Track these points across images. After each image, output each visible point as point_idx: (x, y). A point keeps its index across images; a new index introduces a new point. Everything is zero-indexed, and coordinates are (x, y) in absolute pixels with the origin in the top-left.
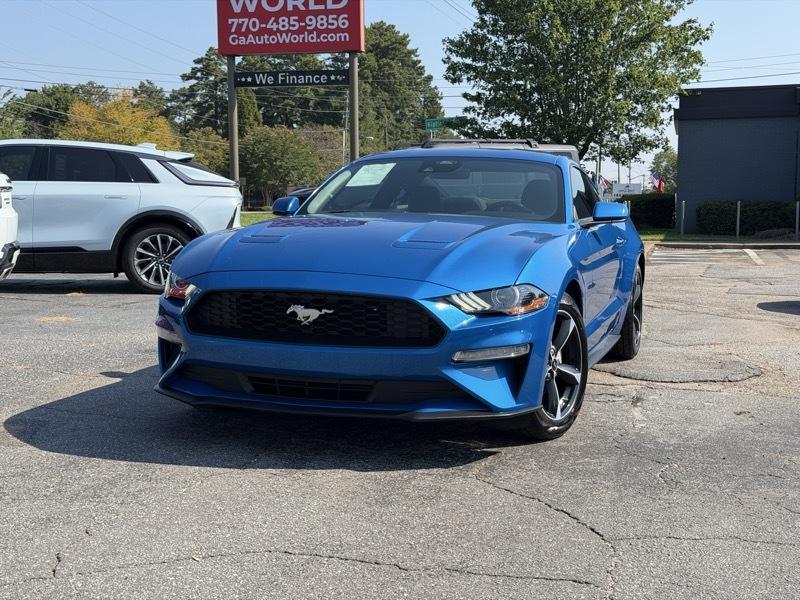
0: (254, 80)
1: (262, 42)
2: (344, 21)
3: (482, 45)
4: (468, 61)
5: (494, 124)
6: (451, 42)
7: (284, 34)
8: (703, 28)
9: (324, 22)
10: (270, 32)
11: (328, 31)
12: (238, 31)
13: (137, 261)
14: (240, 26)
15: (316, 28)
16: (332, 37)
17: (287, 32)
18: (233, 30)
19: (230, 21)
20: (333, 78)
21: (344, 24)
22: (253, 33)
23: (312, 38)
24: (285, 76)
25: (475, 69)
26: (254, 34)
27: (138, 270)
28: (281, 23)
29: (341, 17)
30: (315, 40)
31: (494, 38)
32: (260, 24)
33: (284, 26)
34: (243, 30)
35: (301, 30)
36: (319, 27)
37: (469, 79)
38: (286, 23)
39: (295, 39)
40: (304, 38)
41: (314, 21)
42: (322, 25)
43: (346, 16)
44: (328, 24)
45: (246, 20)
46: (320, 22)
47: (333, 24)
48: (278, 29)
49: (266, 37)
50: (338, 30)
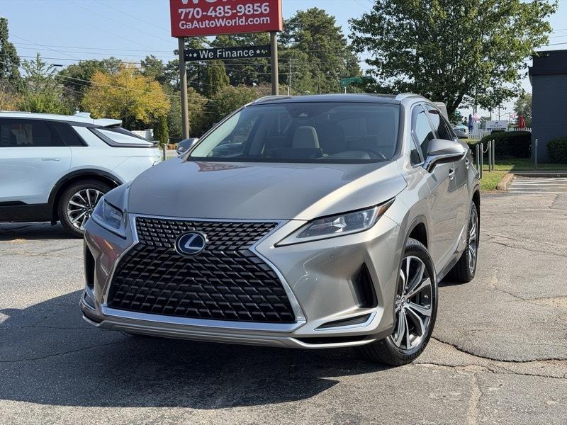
0: (199, 56)
1: (204, 26)
2: (266, 8)
3: (379, 23)
4: (369, 35)
5: (389, 82)
6: (355, 21)
7: (221, 20)
8: (550, 4)
9: (251, 9)
10: (210, 18)
11: (253, 16)
12: (186, 18)
13: (69, 212)
14: (187, 14)
15: (245, 14)
16: (257, 21)
17: (223, 18)
18: (182, 18)
19: (180, 11)
20: (258, 52)
21: (266, 10)
22: (196, 19)
23: (242, 22)
24: (222, 52)
25: (374, 41)
26: (198, 20)
27: (71, 219)
28: (218, 11)
29: (264, 4)
30: (244, 23)
31: (388, 17)
32: (203, 12)
33: (220, 13)
34: (190, 17)
35: (233, 16)
36: (247, 12)
37: (369, 49)
38: (221, 11)
39: (229, 23)
40: (235, 22)
41: (243, 9)
42: (249, 11)
43: (267, 4)
44: (254, 10)
45: (192, 10)
46: (248, 9)
47: (257, 11)
48: (216, 15)
49: (207, 22)
50: (262, 15)
